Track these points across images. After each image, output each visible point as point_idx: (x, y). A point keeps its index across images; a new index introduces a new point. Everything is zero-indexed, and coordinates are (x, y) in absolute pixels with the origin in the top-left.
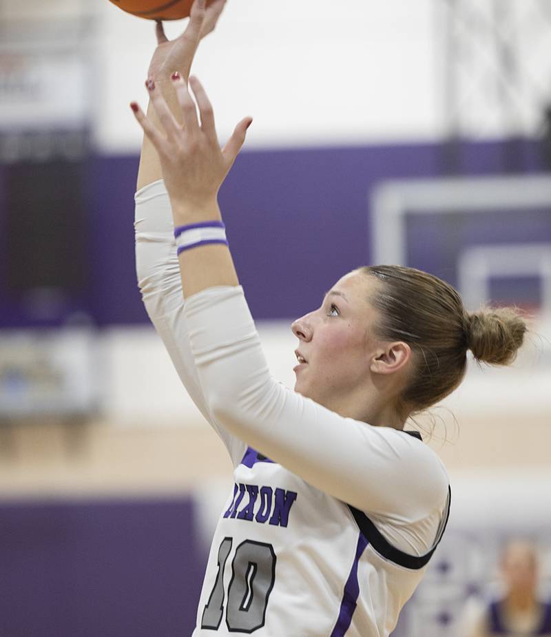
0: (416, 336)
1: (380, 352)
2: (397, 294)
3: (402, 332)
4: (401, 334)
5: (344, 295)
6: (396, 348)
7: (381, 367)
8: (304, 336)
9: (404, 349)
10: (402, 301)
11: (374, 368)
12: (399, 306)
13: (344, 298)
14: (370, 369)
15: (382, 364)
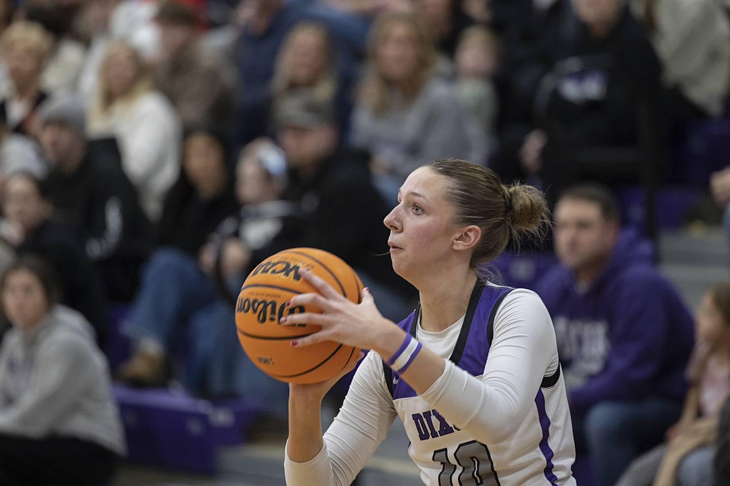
0: (480, 217)
1: (458, 235)
2: (464, 188)
3: (471, 217)
4: (470, 218)
5: (424, 196)
6: (470, 230)
7: (460, 246)
8: (396, 228)
9: (475, 230)
10: (468, 193)
11: (455, 247)
12: (468, 197)
13: (424, 199)
14: (452, 249)
15: (461, 244)
